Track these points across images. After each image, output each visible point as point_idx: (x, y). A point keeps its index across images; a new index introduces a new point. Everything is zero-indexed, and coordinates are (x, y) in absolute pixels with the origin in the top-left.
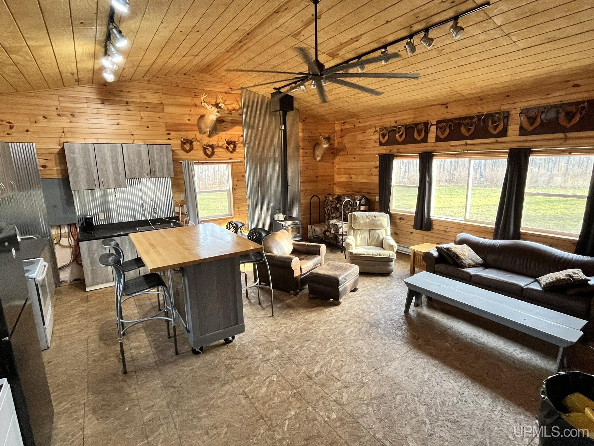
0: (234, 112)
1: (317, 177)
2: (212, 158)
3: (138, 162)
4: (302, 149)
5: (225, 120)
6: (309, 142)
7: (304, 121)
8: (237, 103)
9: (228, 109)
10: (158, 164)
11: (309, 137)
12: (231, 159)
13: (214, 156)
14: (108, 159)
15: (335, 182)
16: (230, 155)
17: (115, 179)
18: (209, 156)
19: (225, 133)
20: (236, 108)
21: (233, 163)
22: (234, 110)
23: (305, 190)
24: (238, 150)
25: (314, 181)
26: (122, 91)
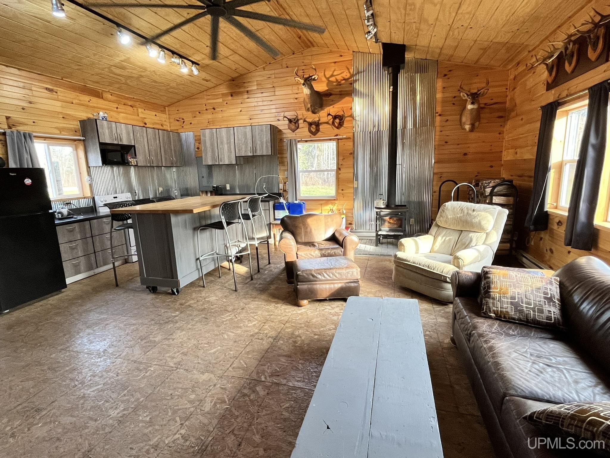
0: (343, 82)
1: (465, 154)
2: (316, 136)
3: (244, 141)
4: (440, 115)
5: (333, 93)
6: (454, 104)
7: (445, 75)
8: (347, 71)
9: (337, 80)
10: (259, 142)
11: (455, 97)
12: (337, 135)
13: (319, 133)
14: (225, 140)
15: (502, 162)
16: (336, 131)
17: (229, 156)
18: (314, 134)
19: (332, 107)
20: (346, 77)
21: (338, 139)
22: (344, 79)
23: (441, 173)
24: (345, 125)
25: (460, 161)
26: (244, 83)
